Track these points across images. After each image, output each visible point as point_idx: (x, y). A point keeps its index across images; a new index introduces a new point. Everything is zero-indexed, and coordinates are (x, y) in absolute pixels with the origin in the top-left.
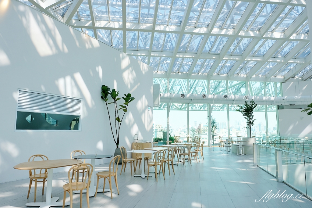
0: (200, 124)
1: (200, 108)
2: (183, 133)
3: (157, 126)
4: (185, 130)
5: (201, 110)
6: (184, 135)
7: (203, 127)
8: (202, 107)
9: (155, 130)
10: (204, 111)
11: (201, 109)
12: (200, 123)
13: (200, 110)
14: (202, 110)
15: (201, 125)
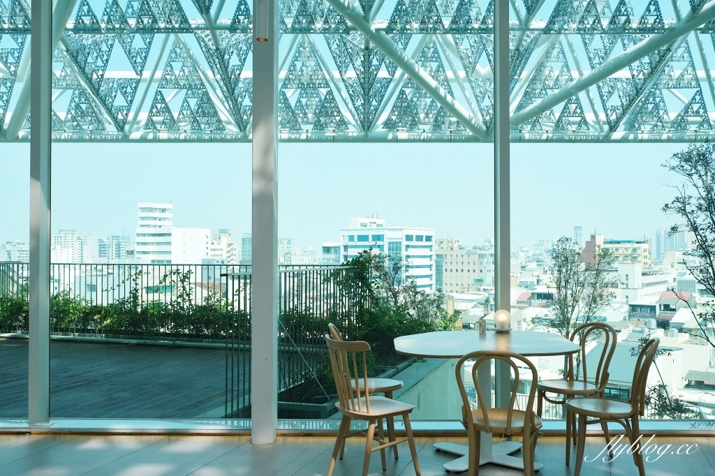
0: (593, 237)
1: (606, 128)
2: (533, 265)
3: (445, 245)
4: (541, 258)
5: (617, 135)
6: (536, 273)
7: (603, 246)
8: (624, 114)
9: (437, 255)
10: (635, 140)
11: (613, 128)
12: (593, 233)
13: (607, 139)
14: (624, 140)
15: (597, 237)
